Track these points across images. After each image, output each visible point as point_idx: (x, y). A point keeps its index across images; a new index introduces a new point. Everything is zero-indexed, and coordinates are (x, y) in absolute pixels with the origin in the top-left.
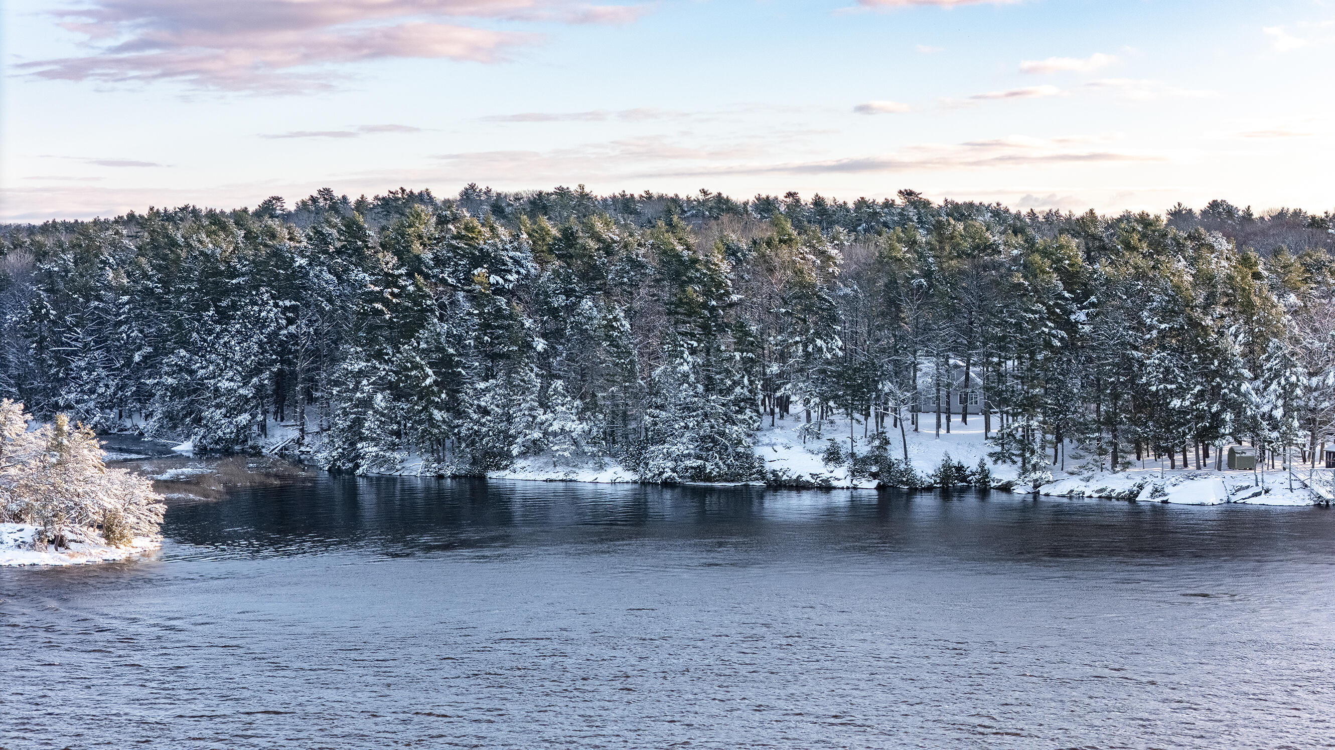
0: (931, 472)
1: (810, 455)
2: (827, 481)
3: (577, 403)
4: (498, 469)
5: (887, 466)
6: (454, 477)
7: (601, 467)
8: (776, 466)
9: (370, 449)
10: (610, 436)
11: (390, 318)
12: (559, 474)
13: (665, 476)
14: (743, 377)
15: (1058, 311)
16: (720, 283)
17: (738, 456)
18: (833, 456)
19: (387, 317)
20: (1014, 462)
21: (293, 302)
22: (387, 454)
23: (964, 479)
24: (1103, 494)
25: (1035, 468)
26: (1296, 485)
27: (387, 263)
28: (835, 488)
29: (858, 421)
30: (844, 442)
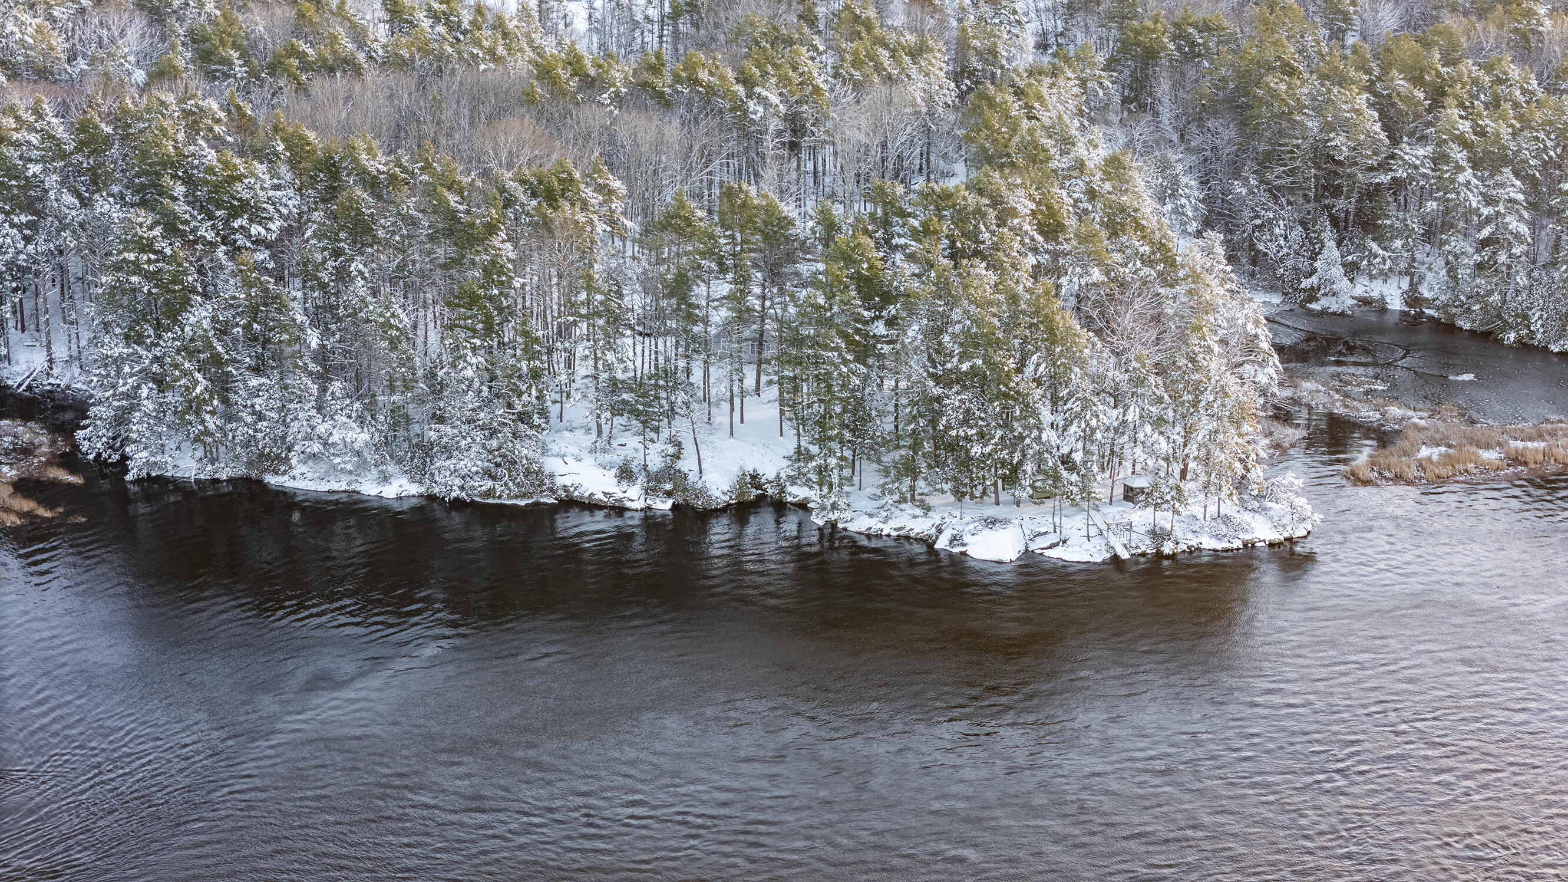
0: (726, 488)
1: (601, 469)
2: (620, 500)
3: (357, 405)
4: (277, 473)
5: (681, 484)
6: (230, 480)
7: (385, 479)
8: (567, 481)
9: (140, 455)
12: (339, 485)
13: (454, 494)
16: (502, 268)
17: (528, 473)
18: (625, 474)
22: (158, 459)
23: (758, 487)
24: (902, 533)
25: (834, 507)
26: (1093, 531)
28: (628, 509)
30: (636, 450)
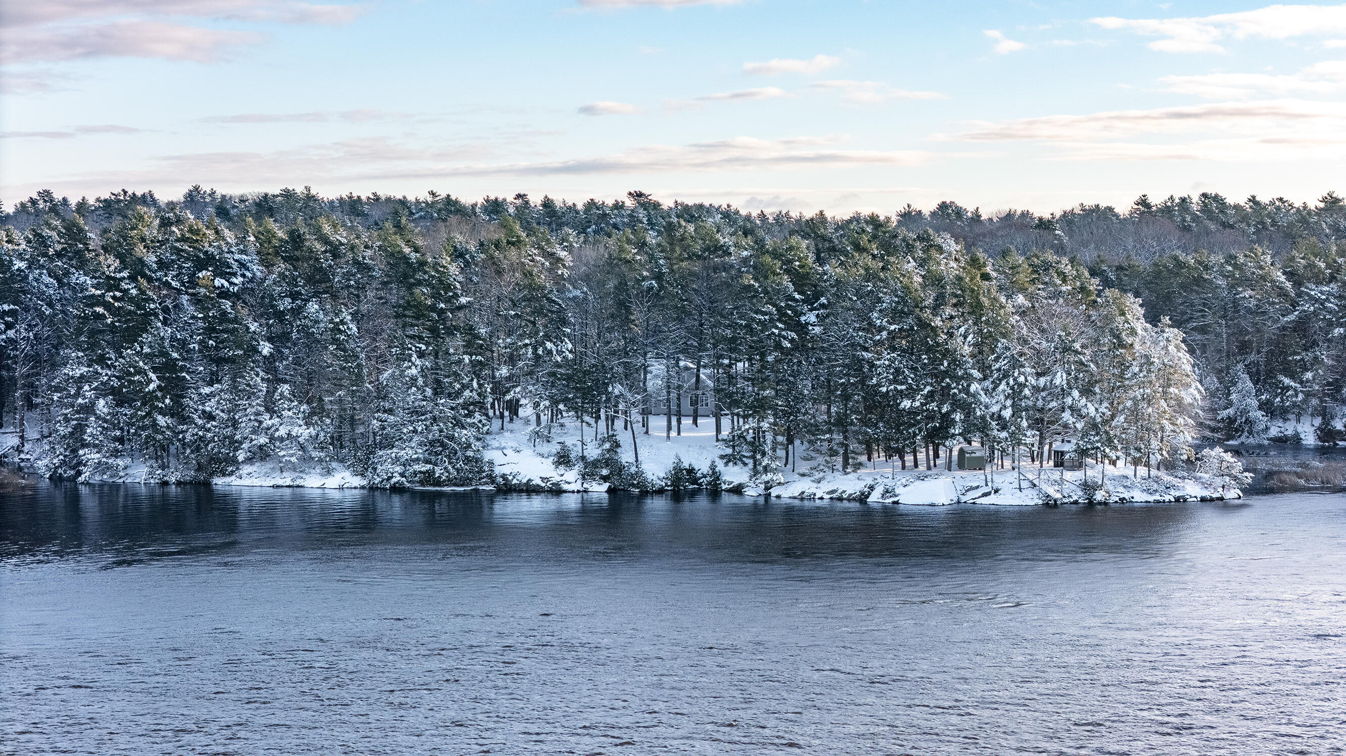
0: (662, 475)
1: (540, 458)
2: (557, 484)
3: (304, 407)
4: (224, 475)
5: (617, 469)
6: (179, 483)
7: (329, 472)
8: (506, 470)
9: (93, 456)
10: (337, 440)
11: (112, 322)
12: (286, 479)
13: (394, 480)
14: (472, 380)
15: (789, 312)
16: (450, 285)
17: (468, 460)
18: (563, 459)
19: (109, 321)
20: (745, 464)
21: (12, 307)
22: (110, 461)
23: (695, 481)
24: (834, 496)
25: (766, 469)
26: (1025, 484)
27: (109, 266)
28: (565, 492)
29: (589, 424)
30: (574, 445)
